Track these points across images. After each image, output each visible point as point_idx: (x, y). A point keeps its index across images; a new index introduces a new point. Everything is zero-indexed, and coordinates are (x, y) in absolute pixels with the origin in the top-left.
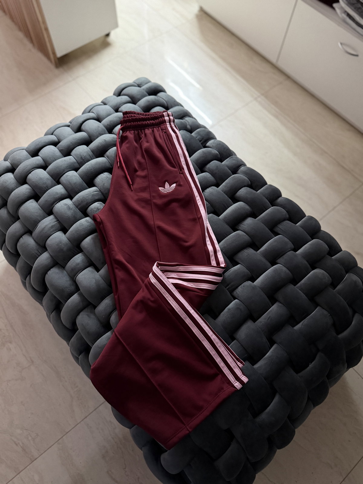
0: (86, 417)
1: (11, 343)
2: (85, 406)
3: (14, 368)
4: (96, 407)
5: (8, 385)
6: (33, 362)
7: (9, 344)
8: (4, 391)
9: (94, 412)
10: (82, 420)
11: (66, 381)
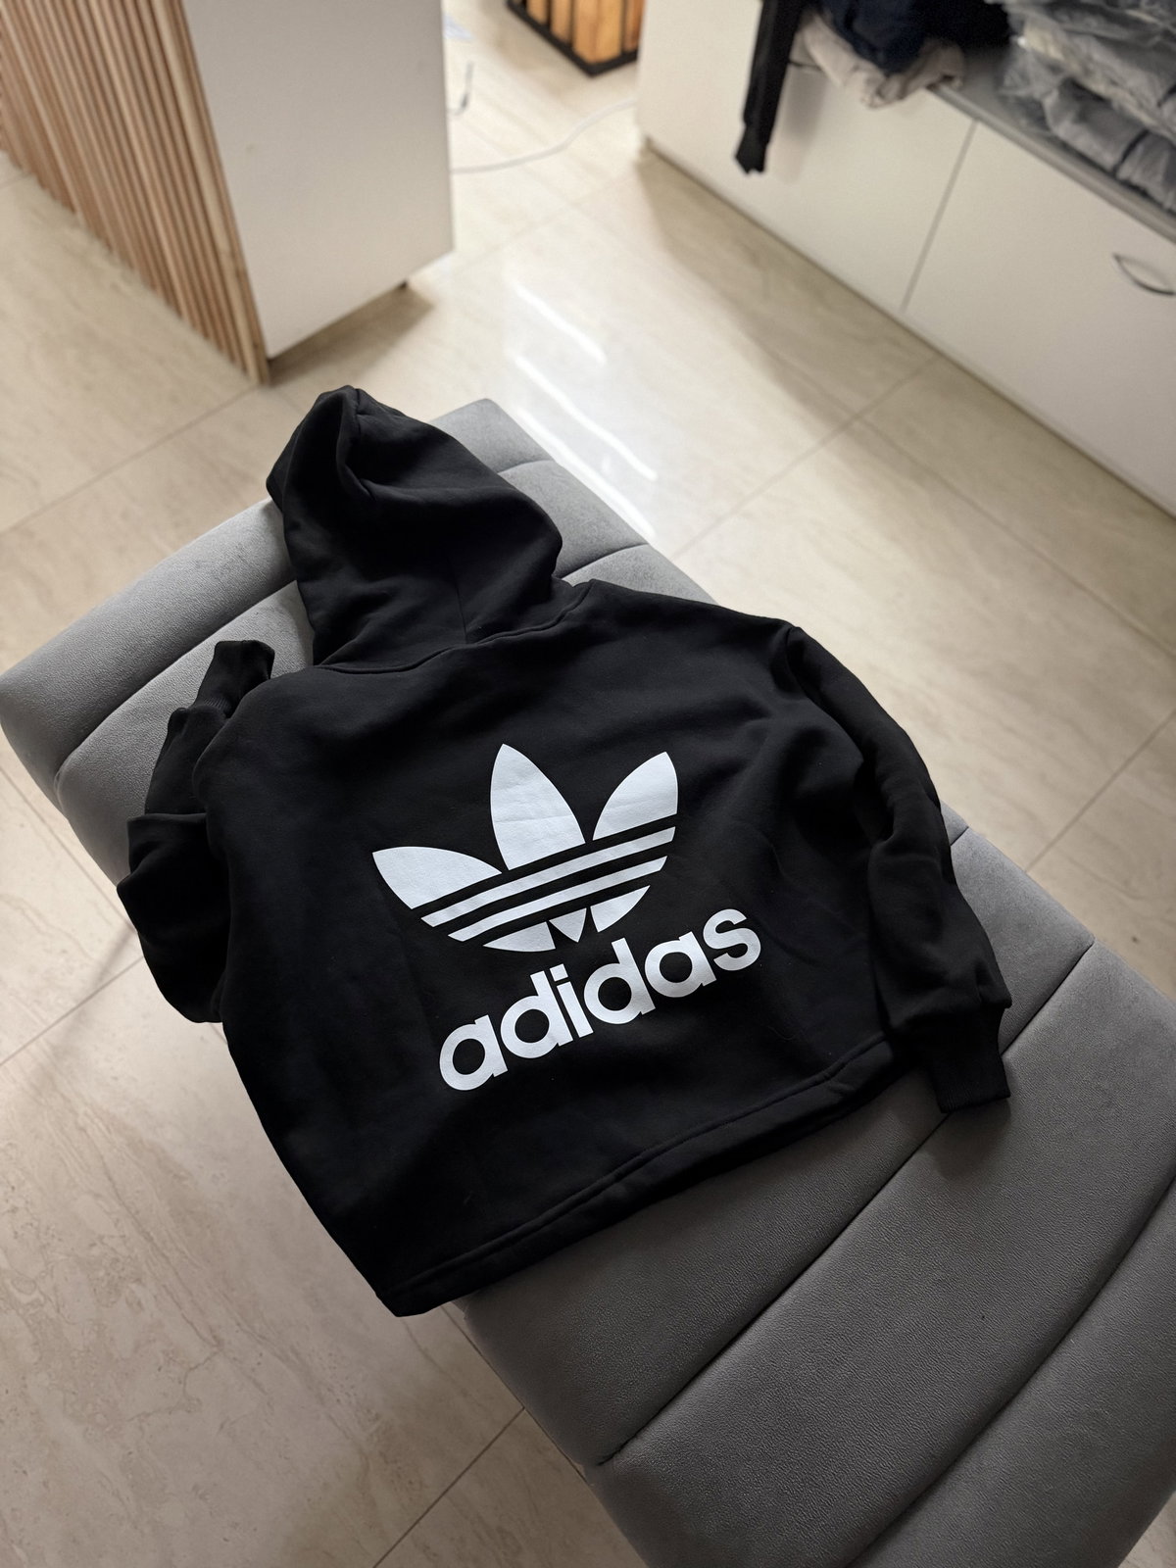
0: (417, 1522)
1: (138, 1280)
2: (410, 1482)
3: (159, 1369)
4: (447, 1485)
5: (141, 1428)
6: (219, 1342)
7: (134, 1286)
8: (130, 1453)
9: (444, 1498)
10: (406, 1534)
11: (338, 1401)
